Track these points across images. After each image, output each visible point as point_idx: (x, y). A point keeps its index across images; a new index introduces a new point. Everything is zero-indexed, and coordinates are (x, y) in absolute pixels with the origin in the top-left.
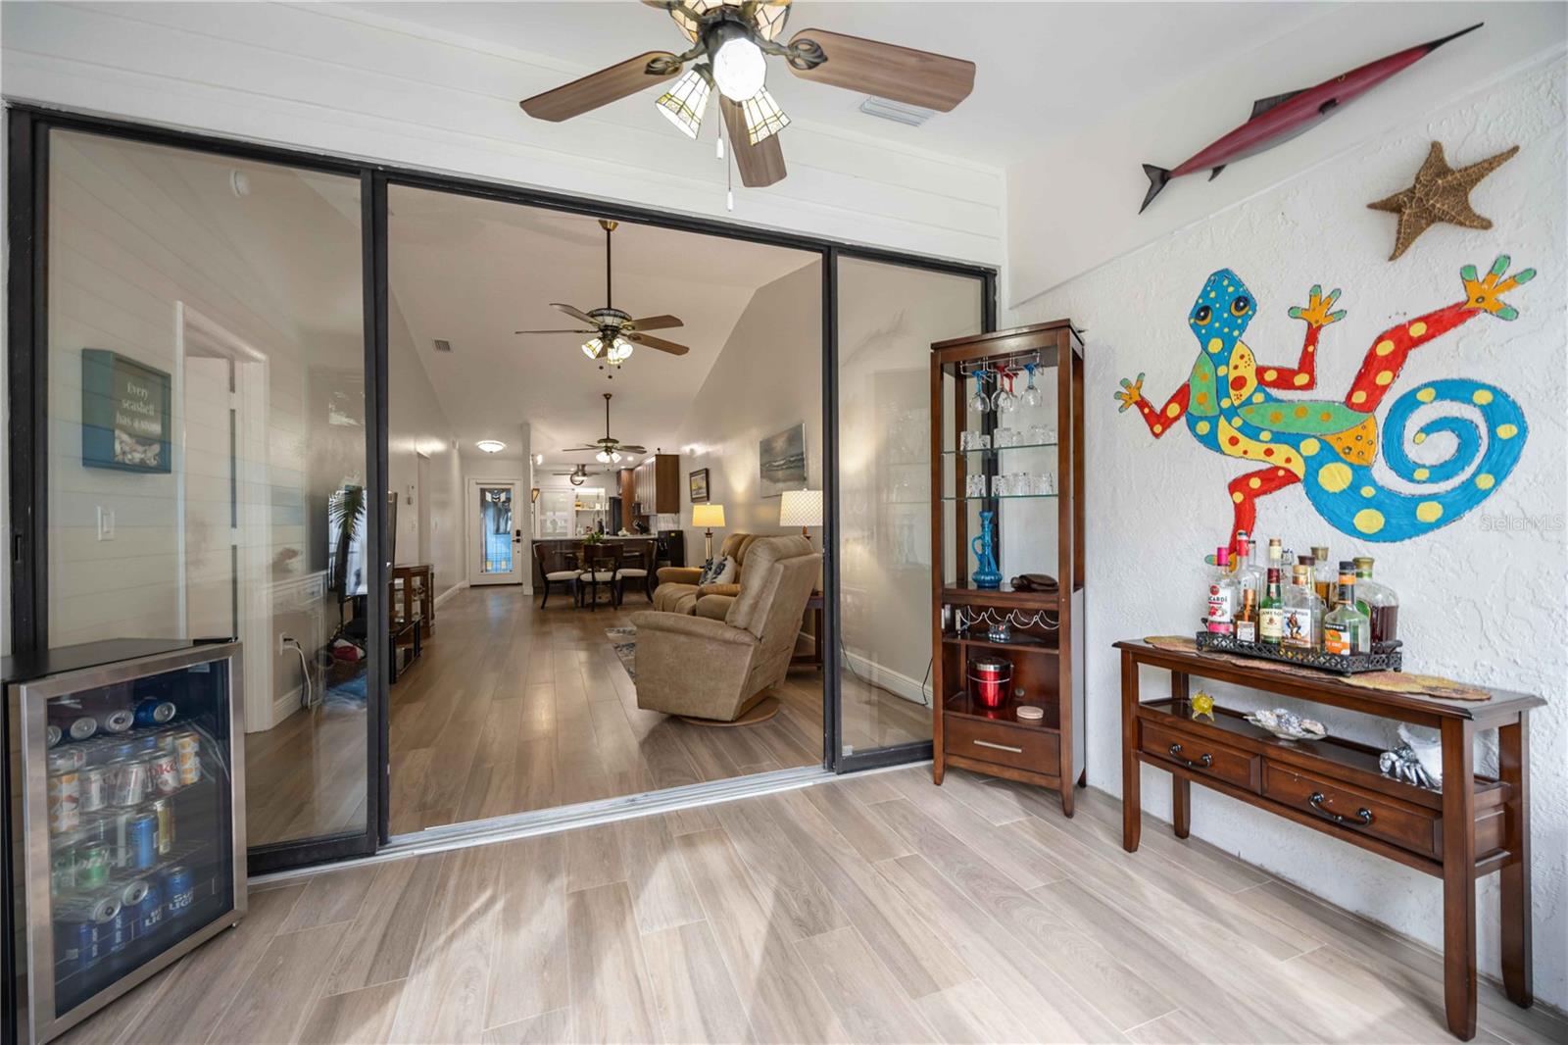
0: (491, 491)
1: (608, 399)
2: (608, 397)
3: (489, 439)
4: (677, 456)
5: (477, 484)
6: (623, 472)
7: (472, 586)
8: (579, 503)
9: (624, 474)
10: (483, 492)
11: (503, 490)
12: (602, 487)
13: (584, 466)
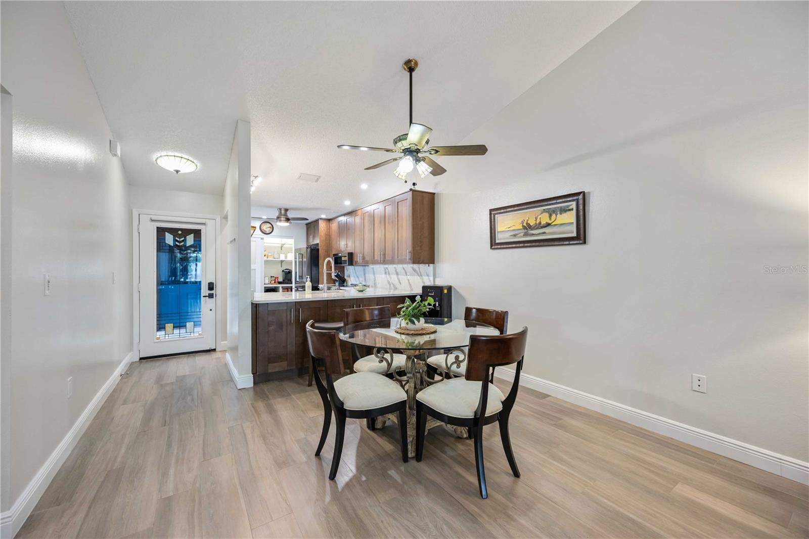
0: (173, 231)
1: (411, 70)
2: (410, 67)
3: (176, 148)
4: (434, 194)
5: (152, 220)
6: (320, 221)
7: (141, 359)
8: (266, 253)
9: (322, 225)
10: (161, 232)
11: (187, 232)
12: (291, 237)
13: (286, 210)
